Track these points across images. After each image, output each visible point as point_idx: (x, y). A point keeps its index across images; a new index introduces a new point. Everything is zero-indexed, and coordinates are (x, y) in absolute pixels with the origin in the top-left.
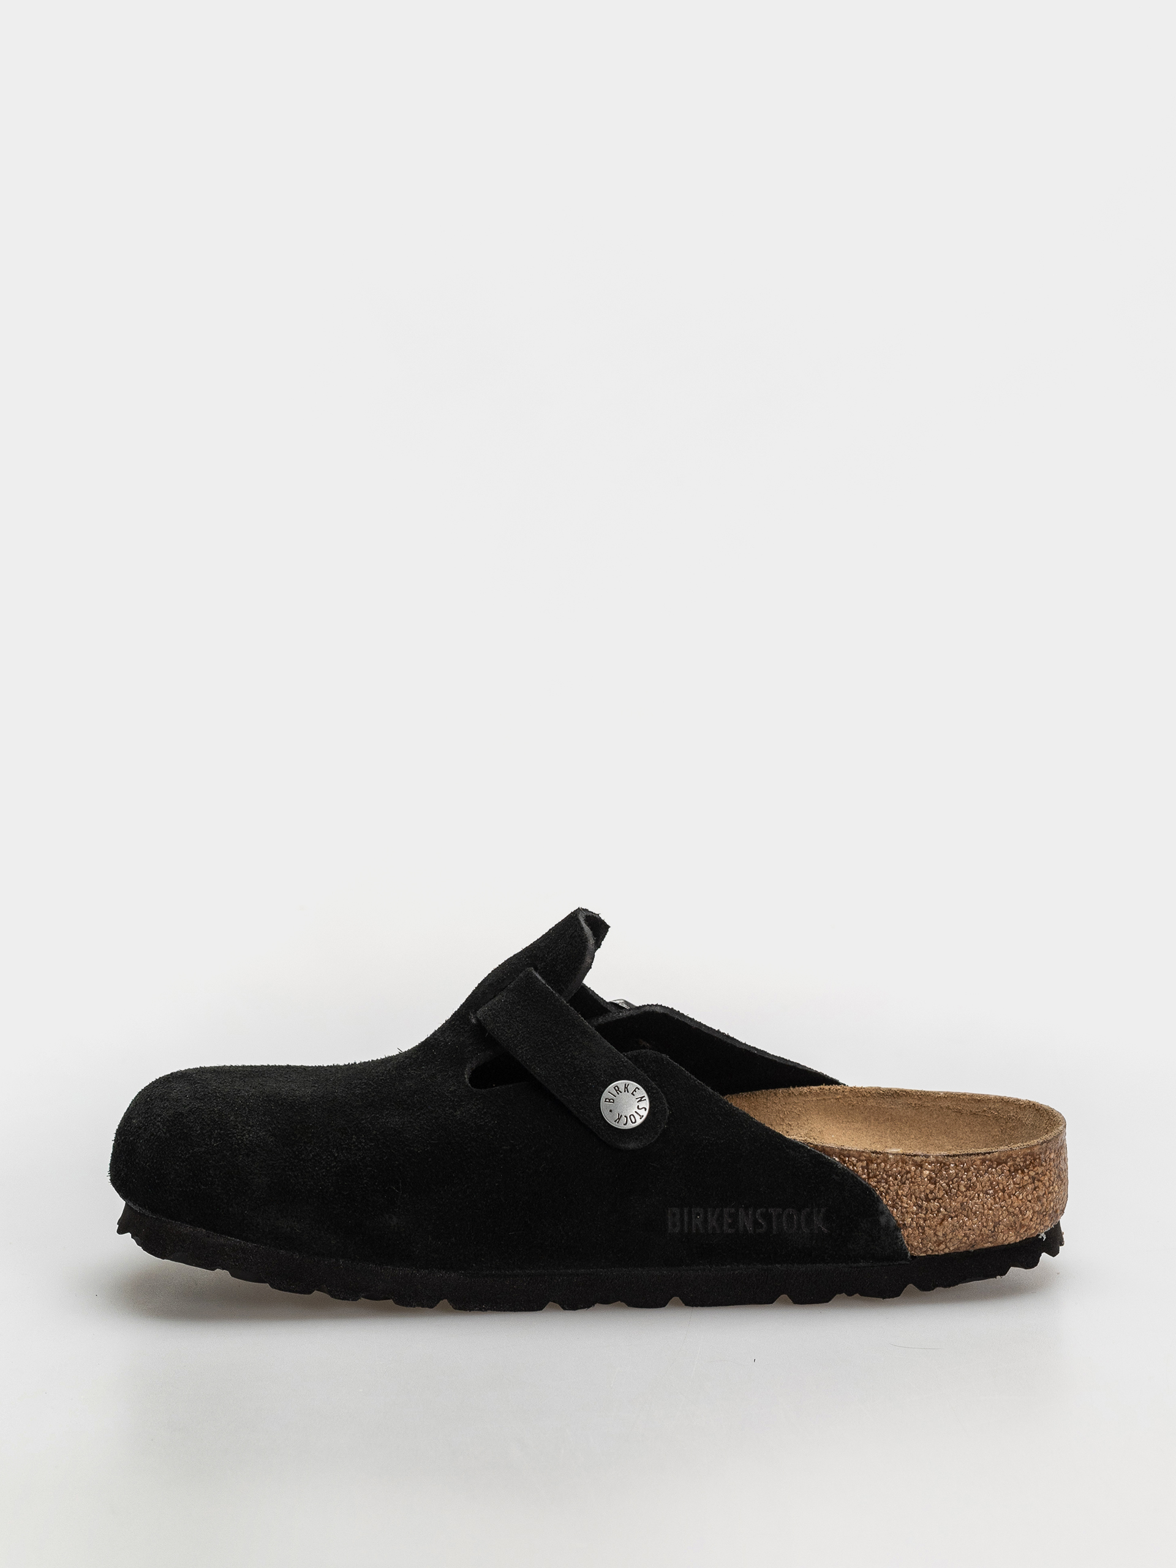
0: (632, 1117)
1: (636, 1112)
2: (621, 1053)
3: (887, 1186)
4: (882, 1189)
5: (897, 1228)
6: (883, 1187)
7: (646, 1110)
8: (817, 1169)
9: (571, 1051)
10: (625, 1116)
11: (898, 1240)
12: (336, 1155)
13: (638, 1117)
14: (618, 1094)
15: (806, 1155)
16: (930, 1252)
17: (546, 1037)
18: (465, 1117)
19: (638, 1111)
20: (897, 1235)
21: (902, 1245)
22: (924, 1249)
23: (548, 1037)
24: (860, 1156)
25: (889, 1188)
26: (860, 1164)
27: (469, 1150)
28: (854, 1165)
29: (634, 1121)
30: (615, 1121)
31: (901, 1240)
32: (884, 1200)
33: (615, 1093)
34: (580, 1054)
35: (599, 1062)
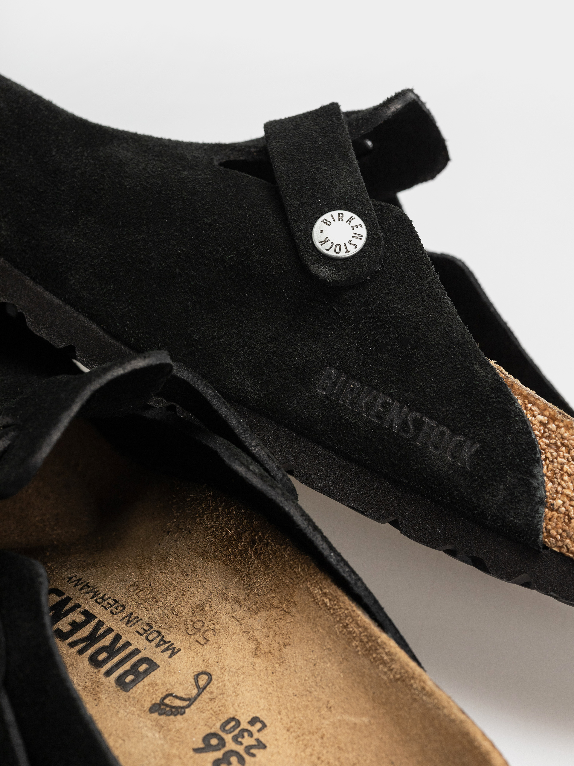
0: (338, 247)
1: (345, 244)
2: (371, 198)
3: (555, 454)
4: (549, 455)
5: (542, 502)
6: (551, 453)
7: (356, 248)
8: (493, 396)
9: (321, 164)
10: (332, 243)
11: (537, 515)
12: (54, 154)
13: (343, 249)
14: (339, 220)
15: (489, 376)
16: (564, 550)
17: (306, 142)
18: (189, 178)
19: (348, 245)
20: (538, 509)
21: (538, 522)
22: (560, 544)
23: (308, 144)
24: (545, 410)
25: (556, 458)
26: (540, 418)
27: (172, 206)
28: (534, 416)
29: (337, 251)
30: (320, 242)
31: (540, 517)
32: (545, 467)
33: (336, 219)
34: (328, 171)
35: (341, 186)
